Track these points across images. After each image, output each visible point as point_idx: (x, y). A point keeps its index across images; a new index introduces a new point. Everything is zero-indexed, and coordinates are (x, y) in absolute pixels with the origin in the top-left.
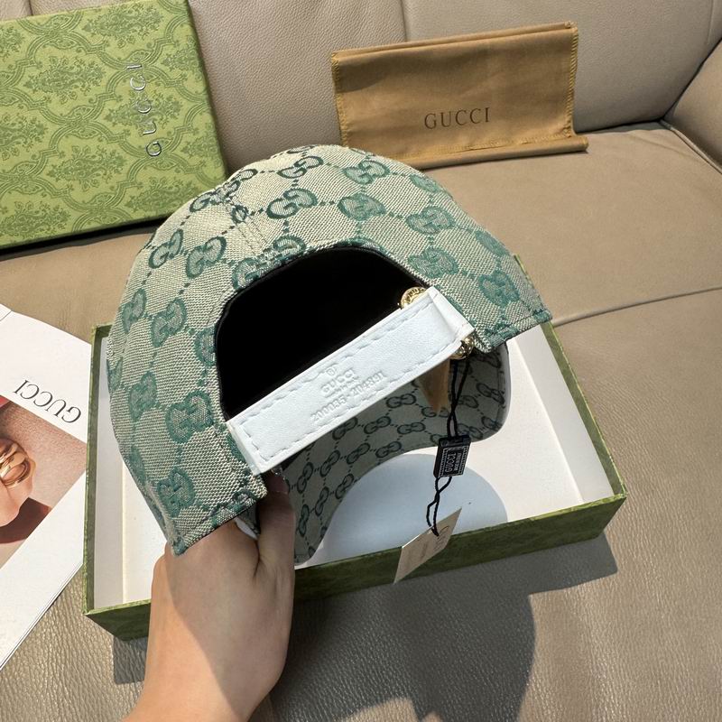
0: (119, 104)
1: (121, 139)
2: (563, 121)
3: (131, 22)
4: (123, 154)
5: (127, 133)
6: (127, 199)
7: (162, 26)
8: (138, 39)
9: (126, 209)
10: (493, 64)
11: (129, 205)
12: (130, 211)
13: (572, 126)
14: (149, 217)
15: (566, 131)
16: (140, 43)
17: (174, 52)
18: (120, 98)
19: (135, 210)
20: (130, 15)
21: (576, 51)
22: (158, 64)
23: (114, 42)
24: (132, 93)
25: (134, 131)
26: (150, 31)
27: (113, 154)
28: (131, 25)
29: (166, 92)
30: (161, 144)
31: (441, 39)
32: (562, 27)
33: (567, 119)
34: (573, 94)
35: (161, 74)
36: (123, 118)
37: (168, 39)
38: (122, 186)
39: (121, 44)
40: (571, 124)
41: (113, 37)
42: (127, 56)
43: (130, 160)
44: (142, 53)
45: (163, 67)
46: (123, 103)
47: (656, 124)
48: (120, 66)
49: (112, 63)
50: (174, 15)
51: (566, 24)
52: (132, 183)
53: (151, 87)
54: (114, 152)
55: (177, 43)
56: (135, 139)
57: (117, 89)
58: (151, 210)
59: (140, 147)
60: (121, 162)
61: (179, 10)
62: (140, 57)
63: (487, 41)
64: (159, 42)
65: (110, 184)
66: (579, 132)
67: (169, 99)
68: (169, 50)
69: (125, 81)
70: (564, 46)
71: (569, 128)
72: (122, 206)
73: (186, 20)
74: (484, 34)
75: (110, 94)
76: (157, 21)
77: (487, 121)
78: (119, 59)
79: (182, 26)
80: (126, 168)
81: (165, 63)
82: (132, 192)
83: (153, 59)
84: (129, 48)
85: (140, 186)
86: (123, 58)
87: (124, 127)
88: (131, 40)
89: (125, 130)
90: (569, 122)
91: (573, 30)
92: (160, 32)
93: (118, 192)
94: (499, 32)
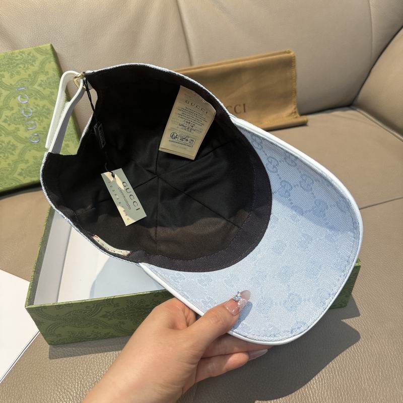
0: (12, 112)
1: (13, 134)
2: (291, 108)
3: (17, 62)
4: (16, 143)
5: (18, 129)
6: (19, 170)
7: (37, 63)
8: (22, 72)
9: (20, 177)
10: (245, 77)
11: (20, 174)
12: (21, 178)
13: (297, 112)
14: (34, 182)
15: (293, 114)
16: (24, 75)
17: (45, 79)
18: (12, 109)
19: (25, 177)
20: (16, 58)
21: (295, 66)
22: (36, 86)
23: (7, 75)
24: (20, 105)
25: (22, 128)
26: (30, 67)
27: (9, 143)
28: (18, 64)
29: (41, 103)
30: (39, 135)
31: (213, 64)
32: (285, 52)
33: (294, 107)
34: (296, 92)
35: (38, 92)
36: (15, 120)
37: (42, 70)
38: (16, 162)
39: (12, 76)
40: (296, 110)
41: (6, 72)
42: (15, 82)
43: (20, 146)
44: (26, 81)
45: (39, 88)
46: (14, 111)
47: (347, 108)
48: (12, 89)
49: (7, 88)
50: (44, 57)
51: (287, 50)
52: (22, 161)
53: (32, 100)
54: (10, 142)
55: (47, 73)
56: (22, 133)
57: (10, 103)
58: (35, 177)
59: (26, 138)
60: (14, 147)
61: (47, 54)
62: (24, 83)
63: (241, 63)
64: (36, 74)
65: (8, 162)
66: (302, 114)
67: (44, 107)
68: (42, 78)
69: (15, 98)
70: (288, 63)
71: (295, 112)
72: (16, 175)
73: (52, 59)
74: (238, 59)
75: (6, 106)
76: (34, 61)
77: (245, 111)
78: (11, 85)
79: (50, 62)
80: (18, 151)
81: (40, 85)
82: (22, 166)
83: (32, 84)
84: (17, 78)
85: (27, 161)
86: (13, 84)
87: (15, 126)
88: (18, 73)
89: (16, 128)
90: (295, 109)
91: (292, 54)
92: (36, 68)
93: (13, 166)
94: (248, 57)
